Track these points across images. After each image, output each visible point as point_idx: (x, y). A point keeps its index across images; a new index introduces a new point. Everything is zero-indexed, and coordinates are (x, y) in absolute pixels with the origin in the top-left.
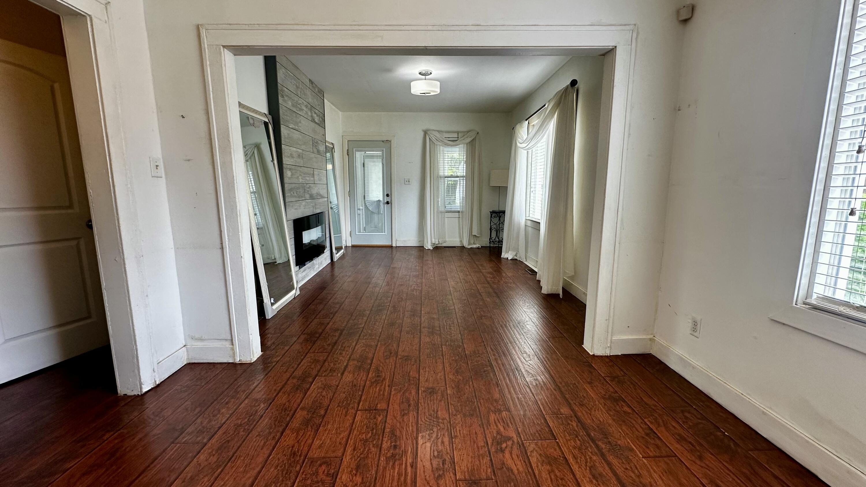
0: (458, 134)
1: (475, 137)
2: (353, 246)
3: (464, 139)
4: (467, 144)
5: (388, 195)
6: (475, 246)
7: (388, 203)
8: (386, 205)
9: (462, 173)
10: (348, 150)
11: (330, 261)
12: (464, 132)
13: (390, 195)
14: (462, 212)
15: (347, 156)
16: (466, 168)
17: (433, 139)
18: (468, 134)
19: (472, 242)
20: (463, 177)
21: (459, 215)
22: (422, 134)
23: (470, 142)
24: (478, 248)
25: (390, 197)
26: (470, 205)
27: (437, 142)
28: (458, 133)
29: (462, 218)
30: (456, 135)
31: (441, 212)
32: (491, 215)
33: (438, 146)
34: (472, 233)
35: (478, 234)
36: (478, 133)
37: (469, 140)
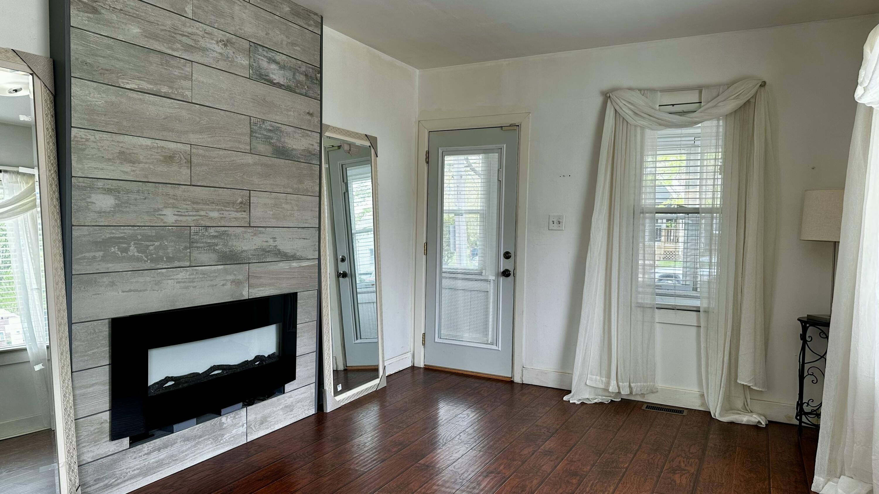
0: (700, 92)
1: (755, 96)
2: (428, 369)
3: (715, 106)
4: (727, 117)
5: (507, 256)
6: (745, 419)
7: (506, 274)
8: (501, 279)
9: (710, 201)
10: (428, 153)
11: (312, 411)
12: (719, 85)
13: (512, 255)
14: (706, 312)
15: (426, 166)
16: (724, 185)
17: (626, 112)
18: (730, 89)
19: (739, 404)
20: (711, 211)
21: (699, 320)
22: (599, 100)
23: (735, 112)
24: (756, 427)
25: (512, 259)
26: (731, 293)
27: (636, 118)
28: (700, 89)
29: (707, 328)
30: (694, 97)
31: (642, 307)
32: (805, 329)
33: (639, 130)
34: (736, 378)
35: (755, 385)
36: (763, 84)
37: (731, 105)
